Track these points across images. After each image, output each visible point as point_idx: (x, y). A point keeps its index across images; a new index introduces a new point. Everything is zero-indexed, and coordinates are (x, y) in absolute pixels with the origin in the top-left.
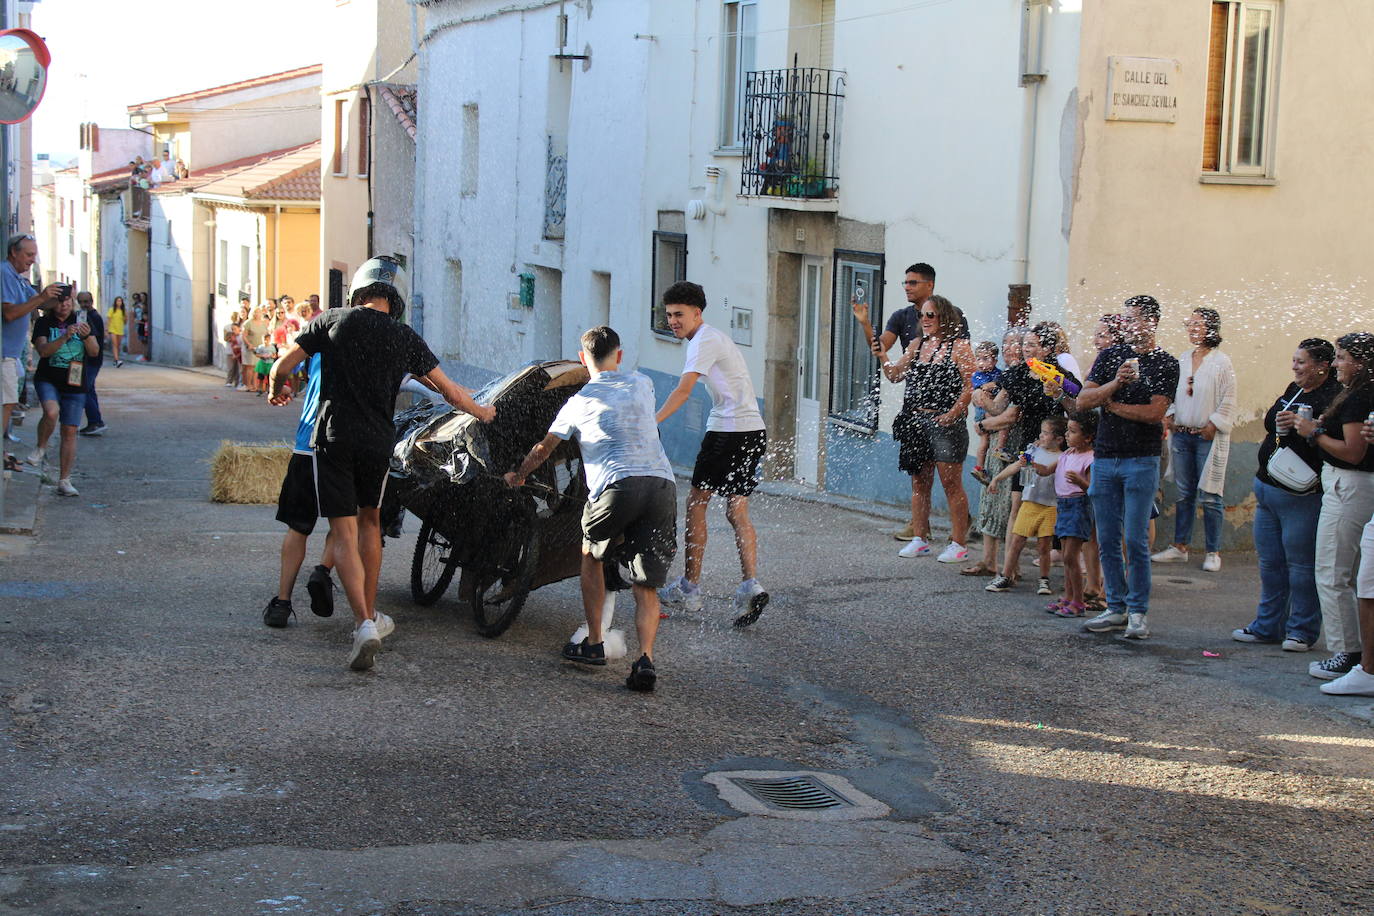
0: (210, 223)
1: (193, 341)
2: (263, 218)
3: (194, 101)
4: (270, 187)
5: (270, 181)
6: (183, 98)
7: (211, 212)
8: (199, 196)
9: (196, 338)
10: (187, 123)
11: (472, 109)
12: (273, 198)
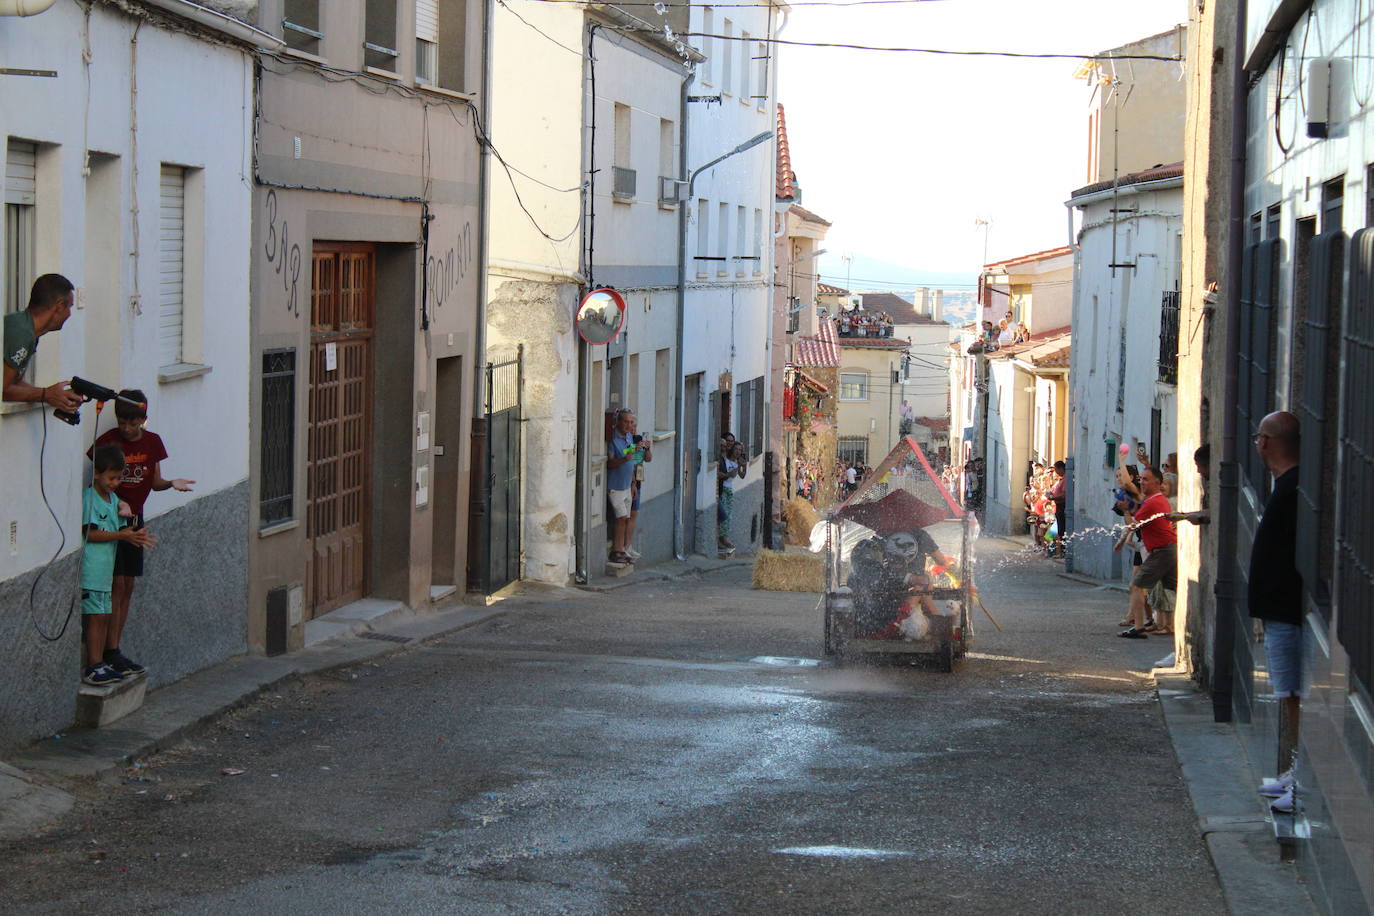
0: (1029, 390)
1: (1011, 509)
2: (1053, 384)
3: (1036, 263)
4: (1061, 355)
5: (1061, 350)
6: (1025, 260)
7: (1032, 379)
8: (1018, 362)
9: (1013, 507)
10: (1030, 285)
11: (1096, 298)
12: (1061, 366)
